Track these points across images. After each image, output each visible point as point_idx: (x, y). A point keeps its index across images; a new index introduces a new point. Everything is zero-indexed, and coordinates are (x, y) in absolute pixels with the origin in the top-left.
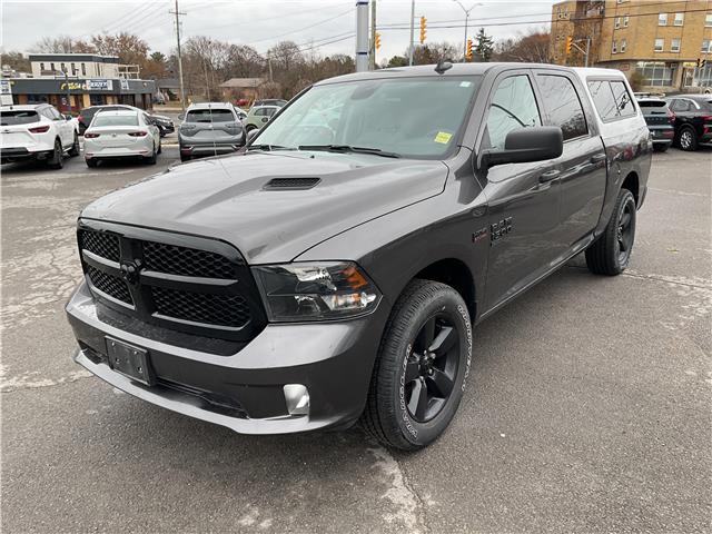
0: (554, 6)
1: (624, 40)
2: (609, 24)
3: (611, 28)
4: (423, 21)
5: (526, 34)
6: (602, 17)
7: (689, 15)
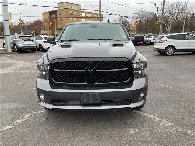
0: (43, 13)
1: (63, 23)
2: (58, 19)
3: (59, 20)
4: (10, 14)
5: (36, 20)
6: (56, 17)
7: (77, 18)
